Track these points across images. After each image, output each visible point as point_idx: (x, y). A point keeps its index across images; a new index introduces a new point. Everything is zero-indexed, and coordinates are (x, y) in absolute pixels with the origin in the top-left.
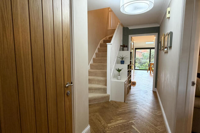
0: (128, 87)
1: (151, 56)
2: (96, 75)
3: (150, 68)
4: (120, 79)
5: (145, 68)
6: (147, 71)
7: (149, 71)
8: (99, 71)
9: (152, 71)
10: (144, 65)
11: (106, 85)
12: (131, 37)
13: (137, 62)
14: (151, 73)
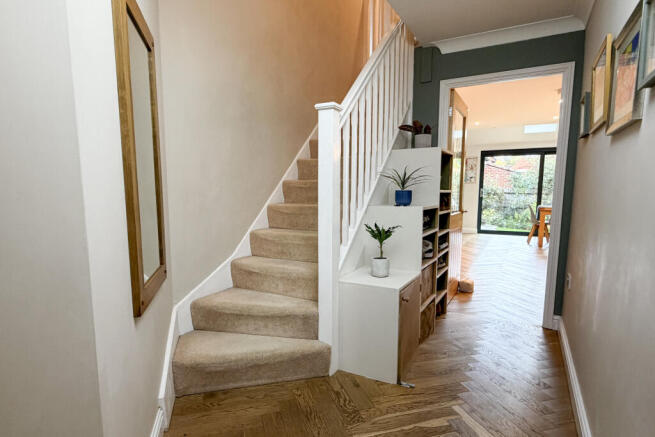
0: (428, 307)
1: (544, 184)
2: (283, 253)
3: (537, 227)
4: (382, 272)
5: (522, 228)
6: (526, 238)
7: (535, 240)
8: (294, 236)
9: (545, 239)
10: (516, 215)
11: (315, 300)
12: (452, 90)
13: (489, 206)
14: (540, 245)
